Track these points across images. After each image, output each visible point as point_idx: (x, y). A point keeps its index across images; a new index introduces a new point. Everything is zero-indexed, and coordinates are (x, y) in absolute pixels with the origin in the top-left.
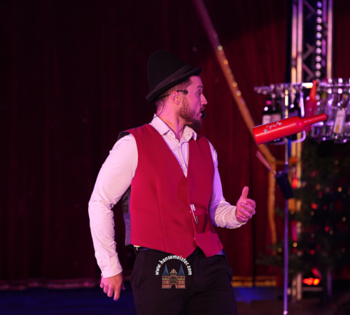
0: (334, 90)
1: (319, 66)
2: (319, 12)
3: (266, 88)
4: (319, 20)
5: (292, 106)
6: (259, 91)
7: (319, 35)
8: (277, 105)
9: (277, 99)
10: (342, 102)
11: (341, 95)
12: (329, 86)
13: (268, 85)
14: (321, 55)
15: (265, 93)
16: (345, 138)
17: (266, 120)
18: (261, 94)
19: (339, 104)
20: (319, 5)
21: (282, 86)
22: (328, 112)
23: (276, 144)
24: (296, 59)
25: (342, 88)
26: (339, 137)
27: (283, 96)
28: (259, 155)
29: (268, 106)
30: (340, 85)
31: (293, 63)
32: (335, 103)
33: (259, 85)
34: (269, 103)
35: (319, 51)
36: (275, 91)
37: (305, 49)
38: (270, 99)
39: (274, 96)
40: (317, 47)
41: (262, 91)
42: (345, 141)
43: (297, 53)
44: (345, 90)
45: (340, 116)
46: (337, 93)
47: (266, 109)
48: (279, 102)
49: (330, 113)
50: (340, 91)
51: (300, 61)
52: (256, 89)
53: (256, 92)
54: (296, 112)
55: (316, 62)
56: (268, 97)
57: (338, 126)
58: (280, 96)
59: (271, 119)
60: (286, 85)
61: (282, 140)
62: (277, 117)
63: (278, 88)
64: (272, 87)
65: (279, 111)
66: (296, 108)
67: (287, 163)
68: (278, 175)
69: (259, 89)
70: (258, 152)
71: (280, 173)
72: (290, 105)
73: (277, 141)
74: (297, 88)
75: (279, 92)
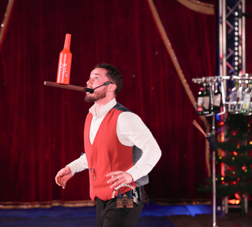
0: (243, 81)
1: (236, 63)
2: (236, 29)
3: (200, 79)
4: (236, 34)
5: (216, 91)
6: (195, 82)
7: (236, 44)
8: (207, 91)
10: (248, 89)
11: (248, 84)
12: (240, 78)
13: (201, 77)
14: (238, 56)
15: (199, 82)
16: (250, 112)
17: (200, 100)
18: (197, 84)
19: (246, 90)
20: (236, 24)
21: (210, 78)
23: (207, 116)
24: (222, 59)
25: (248, 80)
26: (247, 111)
27: (210, 84)
28: (194, 123)
30: (246, 78)
31: (221, 61)
32: (244, 90)
33: (195, 78)
34: (202, 89)
35: (236, 53)
36: (205, 81)
37: (228, 52)
38: (203, 87)
39: (205, 85)
40: (235, 51)
41: (198, 81)
42: (250, 114)
43: (223, 55)
44: (250, 81)
45: (247, 98)
46: (245, 83)
47: (200, 93)
48: (208, 89)
49: (240, 96)
50: (247, 82)
51: (224, 60)
52: (193, 80)
53: (193, 82)
54: (219, 95)
55: (235, 61)
56: (201, 85)
57: (245, 105)
58: (209, 85)
59: (203, 100)
60: (213, 78)
61: (210, 113)
62: (207, 99)
63: (208, 80)
64: (204, 79)
65: (208, 94)
66: (219, 92)
67: (214, 128)
68: (208, 135)
69: (195, 80)
70: (195, 121)
71: (209, 134)
72: (215, 90)
73: (207, 114)
74: (219, 80)
75: (208, 82)
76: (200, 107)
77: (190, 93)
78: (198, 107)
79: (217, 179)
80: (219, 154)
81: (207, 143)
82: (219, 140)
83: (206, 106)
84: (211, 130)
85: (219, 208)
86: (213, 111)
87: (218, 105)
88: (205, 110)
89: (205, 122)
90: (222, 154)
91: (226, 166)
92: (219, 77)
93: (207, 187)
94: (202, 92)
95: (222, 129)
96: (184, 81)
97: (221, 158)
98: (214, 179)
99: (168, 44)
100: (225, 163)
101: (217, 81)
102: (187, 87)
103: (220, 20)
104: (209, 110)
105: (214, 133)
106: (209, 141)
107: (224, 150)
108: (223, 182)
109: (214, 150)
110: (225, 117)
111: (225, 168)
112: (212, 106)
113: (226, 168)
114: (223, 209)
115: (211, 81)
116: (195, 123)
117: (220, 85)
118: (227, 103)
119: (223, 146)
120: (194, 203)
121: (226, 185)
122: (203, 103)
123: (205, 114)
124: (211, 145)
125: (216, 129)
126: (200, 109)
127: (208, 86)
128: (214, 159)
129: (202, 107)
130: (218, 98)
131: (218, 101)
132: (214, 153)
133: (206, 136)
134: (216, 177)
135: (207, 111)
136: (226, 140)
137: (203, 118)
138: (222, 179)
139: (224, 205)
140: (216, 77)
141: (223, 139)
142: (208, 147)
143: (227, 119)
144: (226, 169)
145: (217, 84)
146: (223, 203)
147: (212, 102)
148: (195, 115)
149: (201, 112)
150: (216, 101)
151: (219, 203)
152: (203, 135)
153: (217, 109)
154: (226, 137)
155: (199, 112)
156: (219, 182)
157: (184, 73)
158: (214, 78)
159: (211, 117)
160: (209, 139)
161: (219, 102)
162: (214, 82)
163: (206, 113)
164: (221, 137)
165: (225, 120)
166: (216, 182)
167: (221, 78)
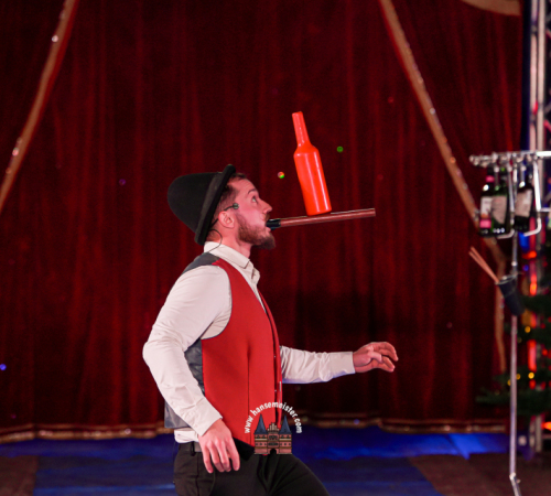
3: (486, 158)
5: (522, 184)
6: (476, 163)
8: (501, 182)
9: (501, 174)
13: (489, 154)
15: (485, 165)
17: (486, 204)
18: (479, 167)
21: (509, 155)
23: (500, 237)
24: (536, 113)
27: (510, 169)
28: (471, 254)
29: (488, 184)
31: (532, 118)
33: (477, 154)
34: (490, 179)
36: (498, 162)
38: (492, 174)
39: (497, 170)
41: (481, 162)
43: (537, 103)
47: (486, 188)
48: (504, 178)
51: (541, 115)
52: (472, 159)
53: (471, 165)
54: (529, 193)
56: (489, 170)
58: (506, 170)
59: (493, 203)
60: (515, 155)
61: (507, 232)
62: (502, 200)
63: (504, 159)
64: (495, 157)
65: (504, 191)
66: (529, 186)
67: (514, 264)
68: (501, 281)
69: (475, 160)
70: (473, 249)
71: (505, 278)
72: (519, 182)
73: (501, 233)
74: (529, 158)
75: (505, 163)
76: (485, 219)
77: (463, 188)
78: (481, 218)
79: (519, 377)
80: (524, 322)
81: (500, 297)
82: (525, 291)
83: (500, 217)
84: (508, 270)
85: (522, 441)
86: (514, 227)
87: (526, 214)
88: (497, 225)
89: (496, 251)
90: (531, 322)
91: (539, 347)
92: (529, 153)
93: (497, 394)
94: (491, 185)
95: (532, 266)
96: (451, 161)
97: (528, 330)
98: (514, 377)
99: (418, 81)
100: (537, 341)
101: (525, 162)
102: (456, 174)
103: (534, 29)
104: (506, 226)
105: (515, 275)
106: (504, 292)
107: (535, 312)
108: (532, 384)
109: (515, 314)
110: (540, 240)
111: (536, 352)
112: (512, 216)
113: (541, 352)
114: (532, 441)
115: (512, 162)
116: (475, 255)
117: (530, 170)
118: (546, 210)
119: (534, 304)
120: (469, 429)
121: (539, 389)
122: (492, 210)
123: (496, 234)
124: (506, 302)
125: (519, 268)
126: (486, 224)
127: (504, 173)
128: (514, 331)
129: (491, 218)
130: (526, 200)
131: (526, 206)
132: (514, 319)
133: (497, 282)
134: (518, 372)
135: (500, 226)
136: (540, 291)
137: (491, 242)
138: (531, 376)
139: (534, 434)
140: (523, 153)
141: (534, 288)
142: (500, 307)
143: (543, 246)
144: (539, 356)
145: (523, 169)
146: (532, 429)
147: (512, 209)
148: (475, 235)
149: (489, 229)
150: (522, 206)
151: (523, 430)
152: (492, 281)
153: (523, 223)
154: (541, 284)
155: (484, 229)
156: (523, 383)
157: (450, 143)
158: (519, 156)
159: (511, 240)
160: (504, 288)
161: (529, 209)
162: (518, 164)
163: (498, 231)
164: (529, 284)
165: (539, 248)
166: (518, 382)
167: (532, 155)
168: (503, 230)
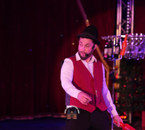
0: (134, 38)
1: (128, 28)
2: (128, 6)
3: (106, 37)
4: (128, 10)
5: (117, 45)
7: (128, 16)
8: (110, 44)
9: (110, 42)
11: (137, 40)
12: (132, 36)
14: (129, 24)
15: (106, 39)
16: (138, 58)
17: (106, 51)
18: (104, 40)
19: (136, 44)
20: (128, 3)
21: (113, 37)
22: (131, 47)
23: (110, 60)
24: (119, 26)
25: (137, 37)
26: (136, 57)
27: (113, 40)
29: (107, 45)
30: (137, 36)
31: (117, 27)
32: (134, 44)
33: (103, 36)
34: (107, 43)
35: (128, 22)
36: (110, 39)
37: (122, 21)
39: (109, 41)
40: (127, 21)
41: (105, 38)
42: (138, 59)
43: (119, 23)
44: (139, 38)
45: (136, 49)
46: (135, 40)
47: (106, 46)
48: (111, 43)
49: (132, 48)
50: (137, 39)
52: (102, 37)
53: (102, 39)
54: (118, 47)
55: (127, 27)
56: (107, 41)
57: (135, 53)
59: (108, 50)
62: (110, 49)
64: (109, 37)
65: (111, 47)
66: (119, 45)
67: (114, 68)
71: (111, 72)
73: (110, 59)
76: (106, 55)
83: (110, 54)
86: (114, 57)
87: (117, 53)
88: (108, 56)
103: (118, 1)
112: (113, 54)
122: (108, 52)
130: (118, 49)
135: (110, 57)
138: (116, 102)
149: (106, 58)
150: (117, 51)
153: (117, 56)
163: (109, 58)
167: (120, 36)
168: (111, 58)
